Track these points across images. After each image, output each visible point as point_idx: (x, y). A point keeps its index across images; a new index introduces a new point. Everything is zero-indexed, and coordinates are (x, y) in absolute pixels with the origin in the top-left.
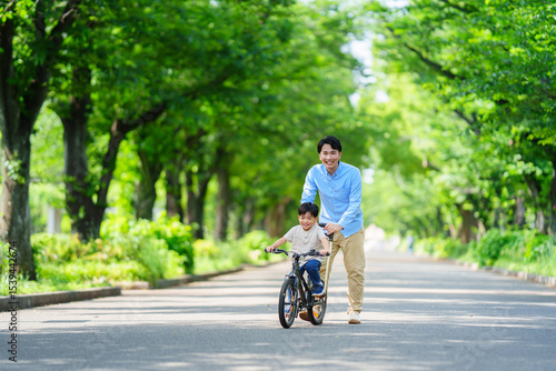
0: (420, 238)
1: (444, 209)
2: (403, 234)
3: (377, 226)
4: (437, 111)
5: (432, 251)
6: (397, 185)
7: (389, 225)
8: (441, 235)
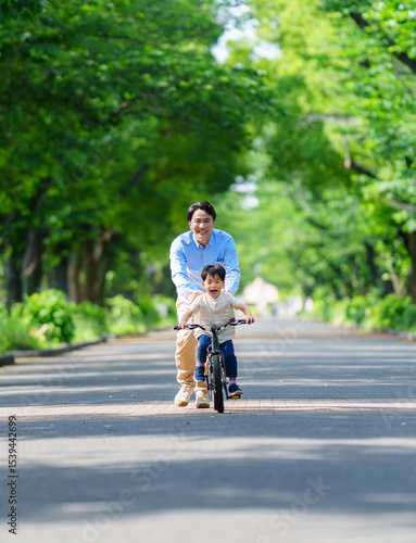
0: (339, 298)
1: (380, 246)
2: (308, 292)
3: (267, 280)
4: (366, 64)
5: (360, 319)
6: (299, 209)
7: (287, 277)
8: (374, 292)
